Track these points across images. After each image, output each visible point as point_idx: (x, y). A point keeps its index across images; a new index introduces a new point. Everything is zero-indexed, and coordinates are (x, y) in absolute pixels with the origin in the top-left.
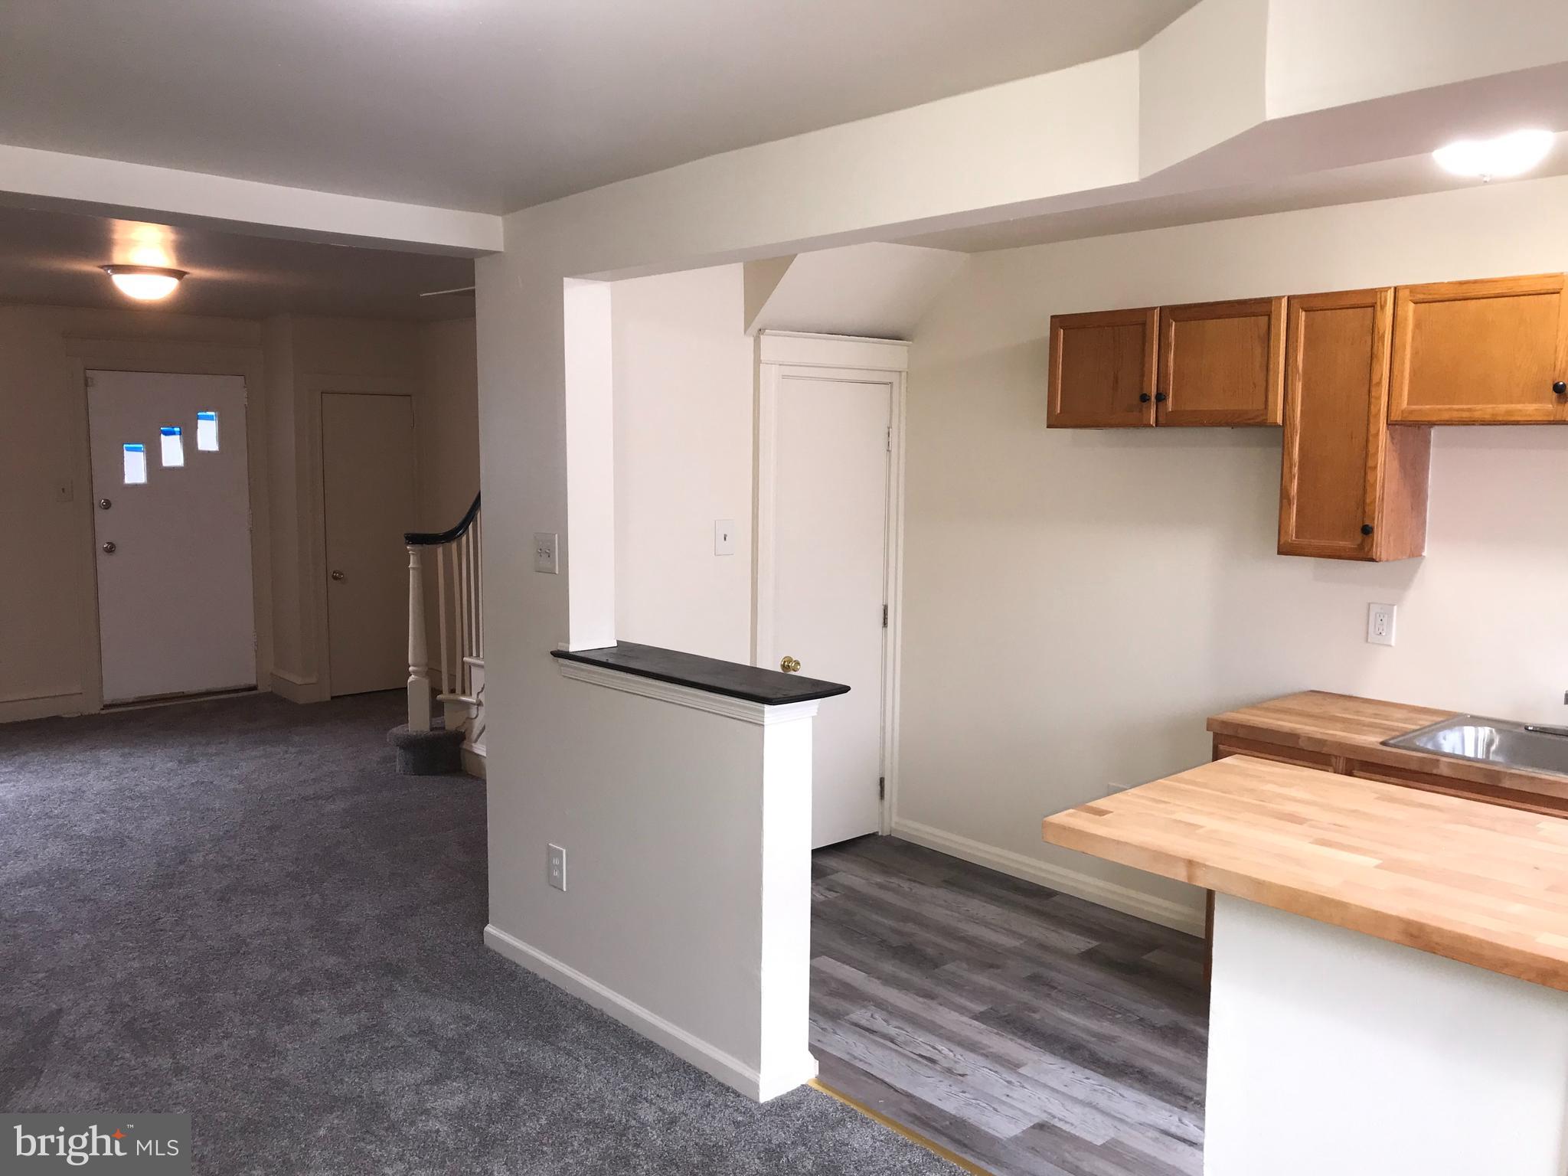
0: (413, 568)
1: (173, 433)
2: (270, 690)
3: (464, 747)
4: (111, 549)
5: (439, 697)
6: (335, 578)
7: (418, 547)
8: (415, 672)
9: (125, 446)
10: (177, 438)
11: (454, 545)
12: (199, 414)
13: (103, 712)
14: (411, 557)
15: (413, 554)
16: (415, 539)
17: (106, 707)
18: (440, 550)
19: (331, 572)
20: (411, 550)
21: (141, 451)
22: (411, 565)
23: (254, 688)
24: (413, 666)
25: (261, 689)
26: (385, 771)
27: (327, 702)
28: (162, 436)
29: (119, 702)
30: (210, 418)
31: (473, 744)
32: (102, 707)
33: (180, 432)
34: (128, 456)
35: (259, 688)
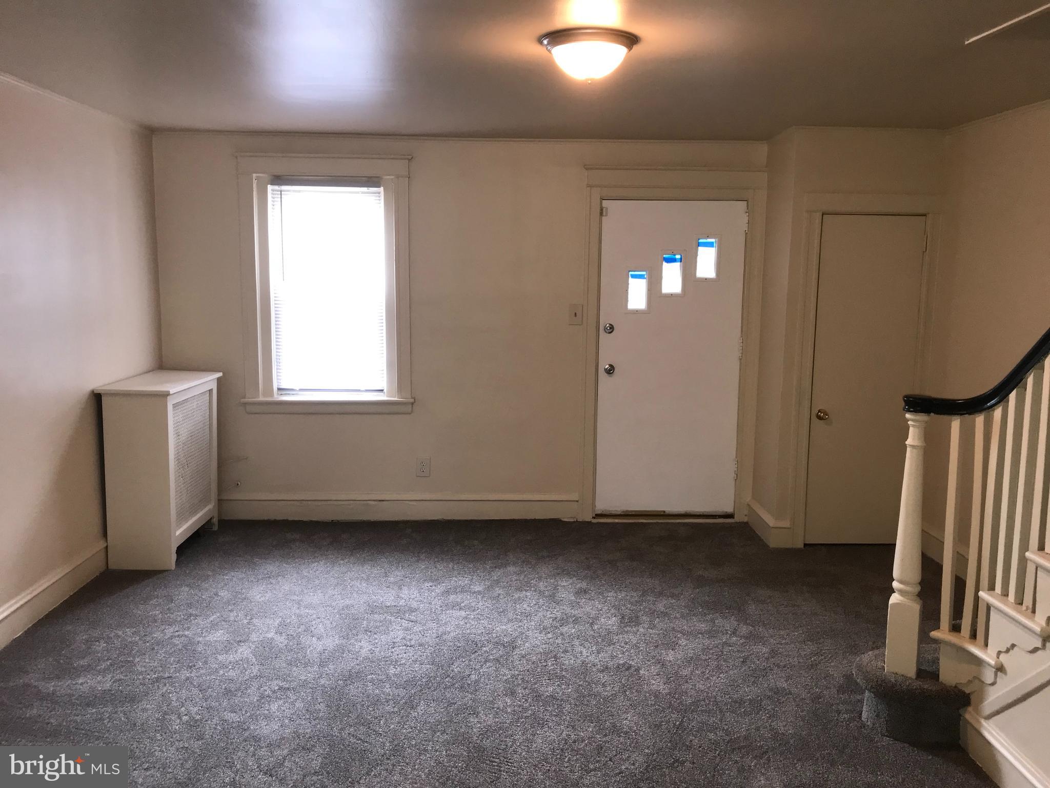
0: (913, 446)
1: (674, 260)
2: (746, 520)
3: (967, 716)
4: (610, 371)
5: (934, 634)
6: (819, 418)
7: (922, 417)
8: (901, 592)
9: (631, 273)
10: (677, 265)
11: (980, 419)
12: (700, 241)
13: (595, 521)
14: (911, 430)
15: (913, 426)
16: (918, 404)
17: (598, 516)
18: (956, 424)
19: (815, 411)
20: (912, 420)
21: (644, 278)
22: (909, 442)
23: (731, 516)
24: (901, 582)
25: (738, 518)
26: (847, 712)
27: (799, 550)
28: (665, 264)
29: (608, 513)
30: (710, 245)
31: (983, 722)
32: (594, 516)
33: (681, 259)
34: (632, 282)
35: (736, 516)
